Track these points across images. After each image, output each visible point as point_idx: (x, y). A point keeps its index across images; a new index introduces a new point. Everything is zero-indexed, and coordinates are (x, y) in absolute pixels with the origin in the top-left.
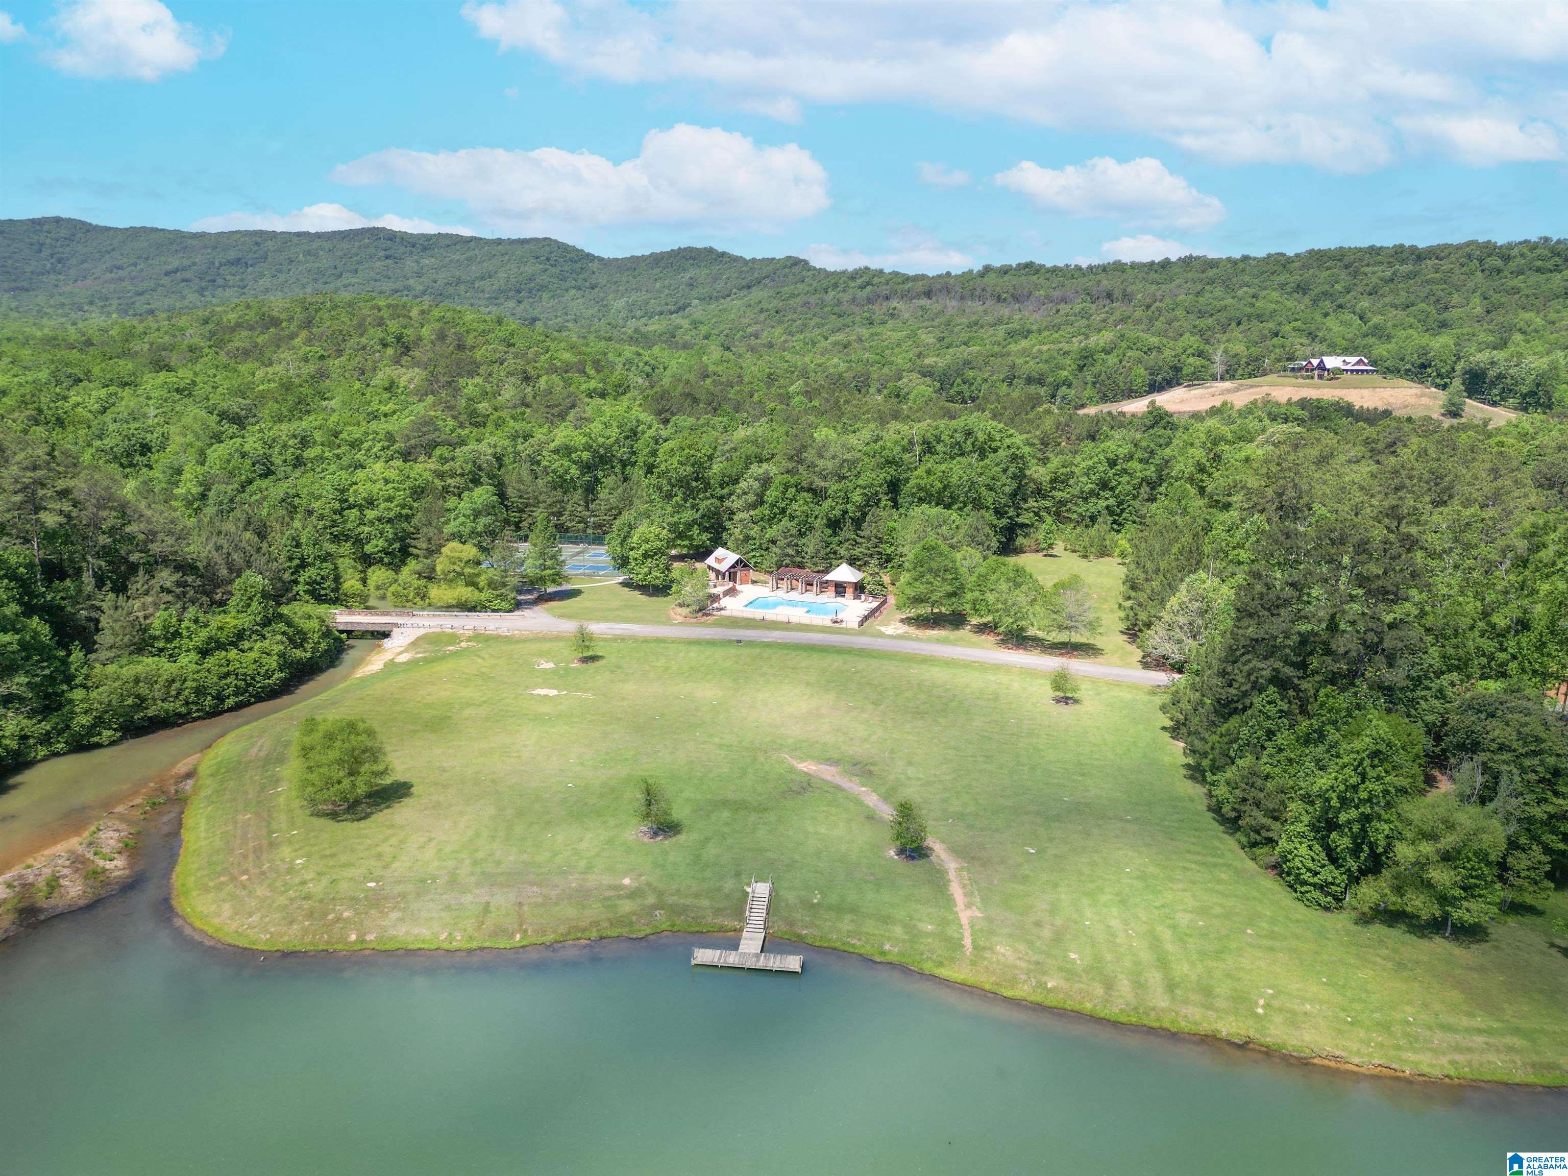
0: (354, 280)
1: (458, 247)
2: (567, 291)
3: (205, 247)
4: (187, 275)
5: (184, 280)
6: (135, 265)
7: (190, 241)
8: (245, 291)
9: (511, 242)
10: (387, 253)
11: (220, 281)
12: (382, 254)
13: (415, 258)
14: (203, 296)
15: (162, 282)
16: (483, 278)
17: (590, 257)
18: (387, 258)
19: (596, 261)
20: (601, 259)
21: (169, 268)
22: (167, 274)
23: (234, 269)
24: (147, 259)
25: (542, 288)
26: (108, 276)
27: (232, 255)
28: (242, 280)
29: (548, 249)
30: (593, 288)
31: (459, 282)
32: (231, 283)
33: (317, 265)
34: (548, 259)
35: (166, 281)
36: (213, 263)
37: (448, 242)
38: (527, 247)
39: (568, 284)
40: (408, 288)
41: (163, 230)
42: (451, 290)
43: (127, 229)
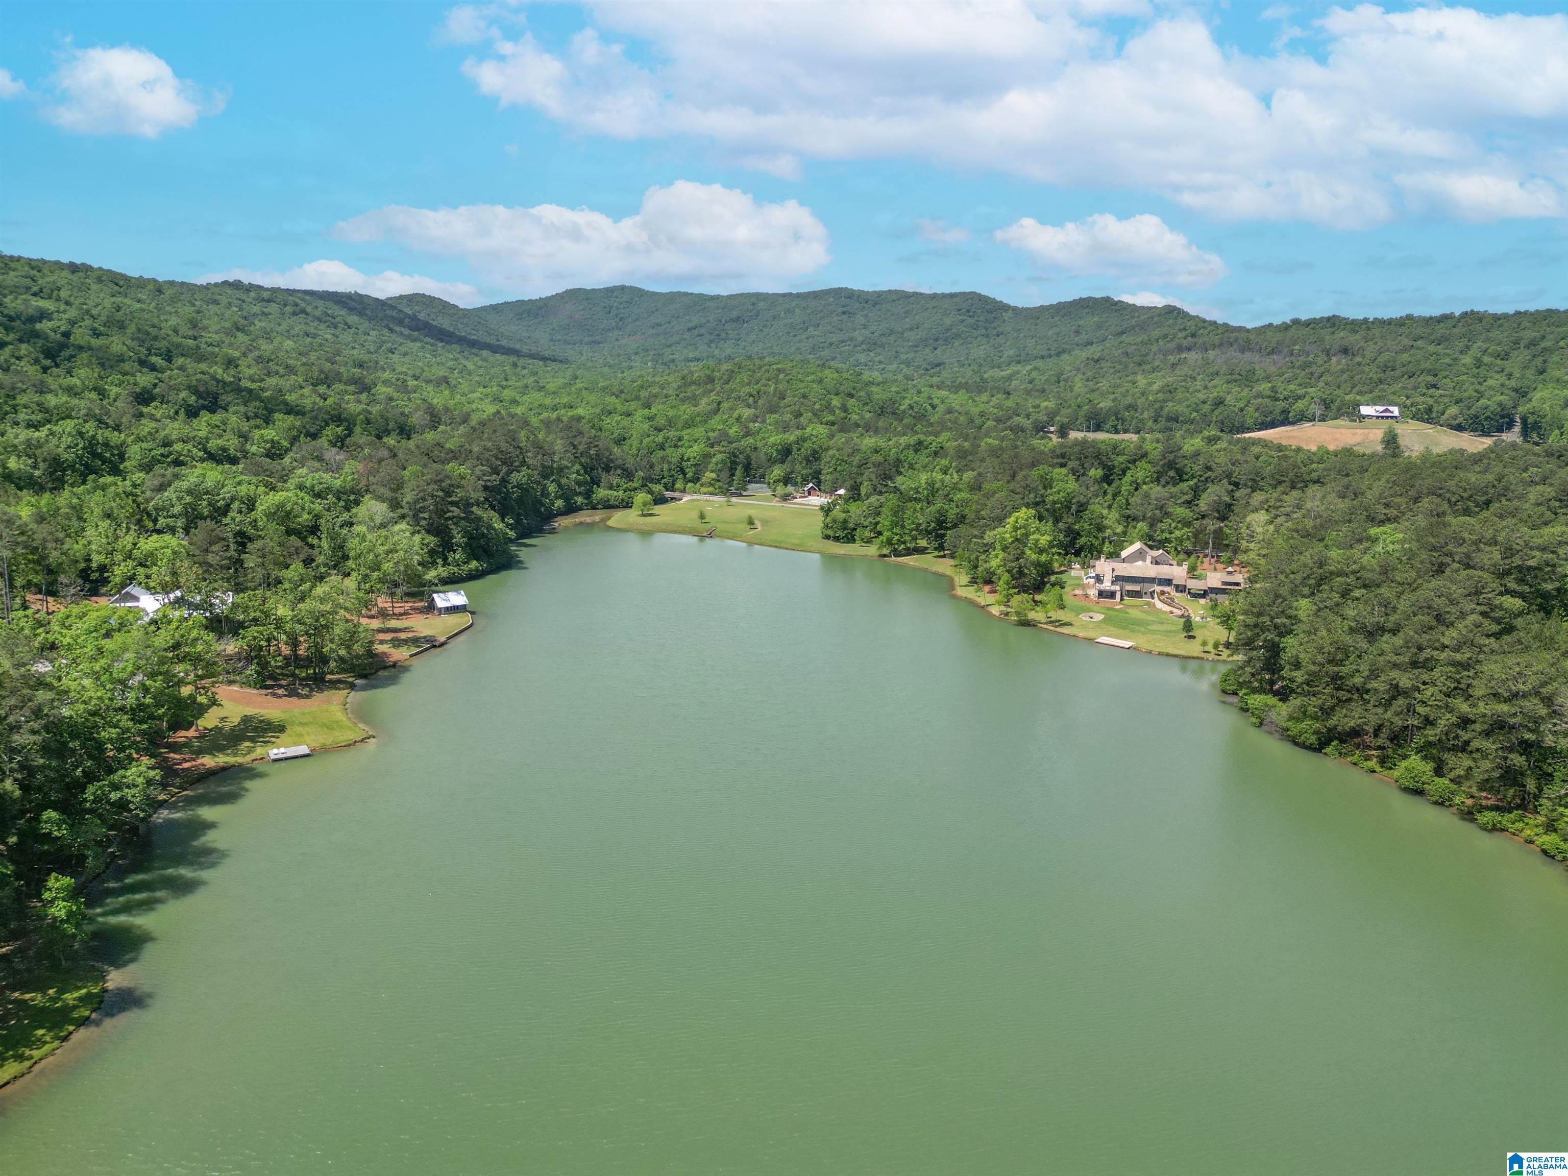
0: (816, 333)
1: (901, 302)
2: (976, 338)
3: (718, 308)
4: (702, 331)
5: (699, 335)
6: (669, 323)
7: (708, 303)
8: (739, 342)
9: (944, 296)
10: (844, 309)
11: (723, 335)
12: (840, 310)
13: (865, 312)
14: (710, 347)
15: (685, 336)
16: (911, 329)
17: (1005, 307)
18: (844, 313)
19: (1010, 311)
20: (1015, 309)
21: (691, 325)
22: (689, 330)
23: (734, 325)
24: (678, 317)
25: (957, 336)
26: (652, 331)
27: (734, 314)
28: (739, 334)
29: (970, 301)
30: (998, 336)
31: (892, 332)
32: (731, 336)
33: (791, 321)
34: (968, 311)
35: (687, 336)
36: (721, 321)
37: (895, 297)
38: (955, 300)
39: (979, 332)
40: (851, 339)
41: (692, 294)
42: (884, 339)
43: (667, 294)
